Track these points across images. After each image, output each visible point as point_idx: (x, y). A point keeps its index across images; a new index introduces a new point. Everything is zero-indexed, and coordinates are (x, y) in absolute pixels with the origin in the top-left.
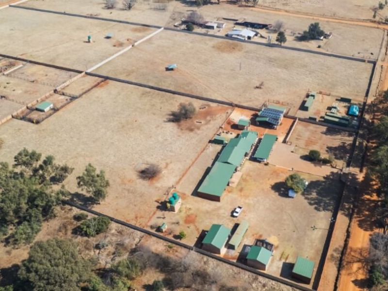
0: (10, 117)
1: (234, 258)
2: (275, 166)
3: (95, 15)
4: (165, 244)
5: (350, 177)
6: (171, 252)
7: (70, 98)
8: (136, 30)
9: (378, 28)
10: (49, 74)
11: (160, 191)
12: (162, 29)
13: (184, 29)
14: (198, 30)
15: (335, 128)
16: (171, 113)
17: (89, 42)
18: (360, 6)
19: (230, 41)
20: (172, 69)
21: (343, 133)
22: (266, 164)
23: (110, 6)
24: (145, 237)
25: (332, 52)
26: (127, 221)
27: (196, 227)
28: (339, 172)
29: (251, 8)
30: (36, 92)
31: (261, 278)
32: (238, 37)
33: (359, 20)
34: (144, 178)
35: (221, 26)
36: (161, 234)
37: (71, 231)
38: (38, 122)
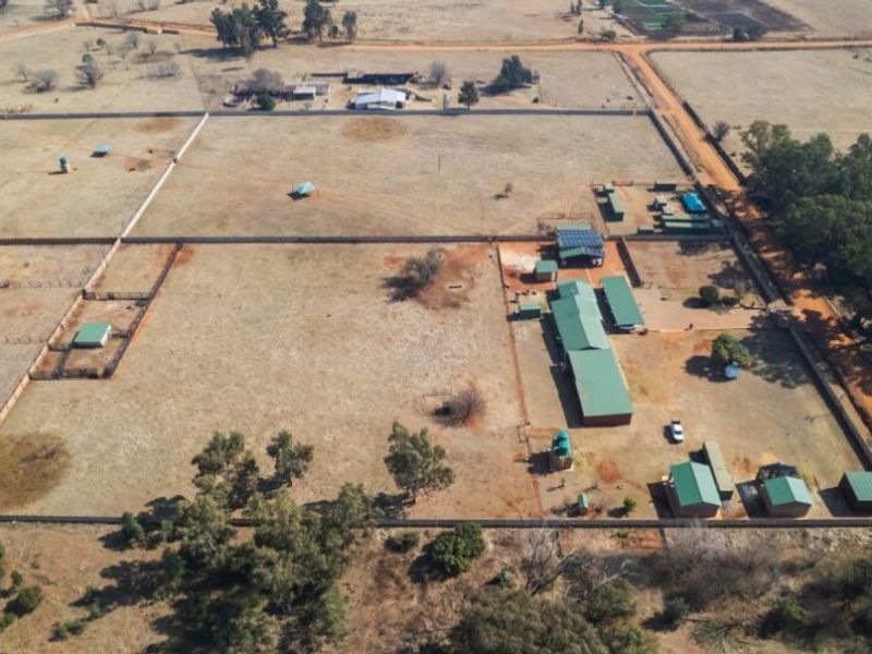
0: (26, 380)
1: (741, 515)
2: (657, 332)
3: (22, 111)
4: (608, 534)
5: (785, 318)
6: (631, 544)
7: (133, 302)
8: (148, 128)
9: (599, 51)
10: (31, 261)
11: (506, 438)
12: (207, 116)
13: (253, 109)
14: (281, 106)
15: (692, 241)
16: (384, 282)
17: (64, 171)
18: (535, 15)
19: (369, 118)
20: (305, 195)
21: (710, 246)
22: (643, 333)
23: (42, 84)
24: (560, 534)
25: (564, 106)
26: (498, 516)
27: (632, 483)
28: (764, 314)
29: (347, 47)
30: (36, 307)
31: (812, 532)
32: (383, 107)
33: (556, 41)
34: (453, 423)
35: (324, 90)
36: (586, 518)
37: (409, 578)
38: (108, 374)
